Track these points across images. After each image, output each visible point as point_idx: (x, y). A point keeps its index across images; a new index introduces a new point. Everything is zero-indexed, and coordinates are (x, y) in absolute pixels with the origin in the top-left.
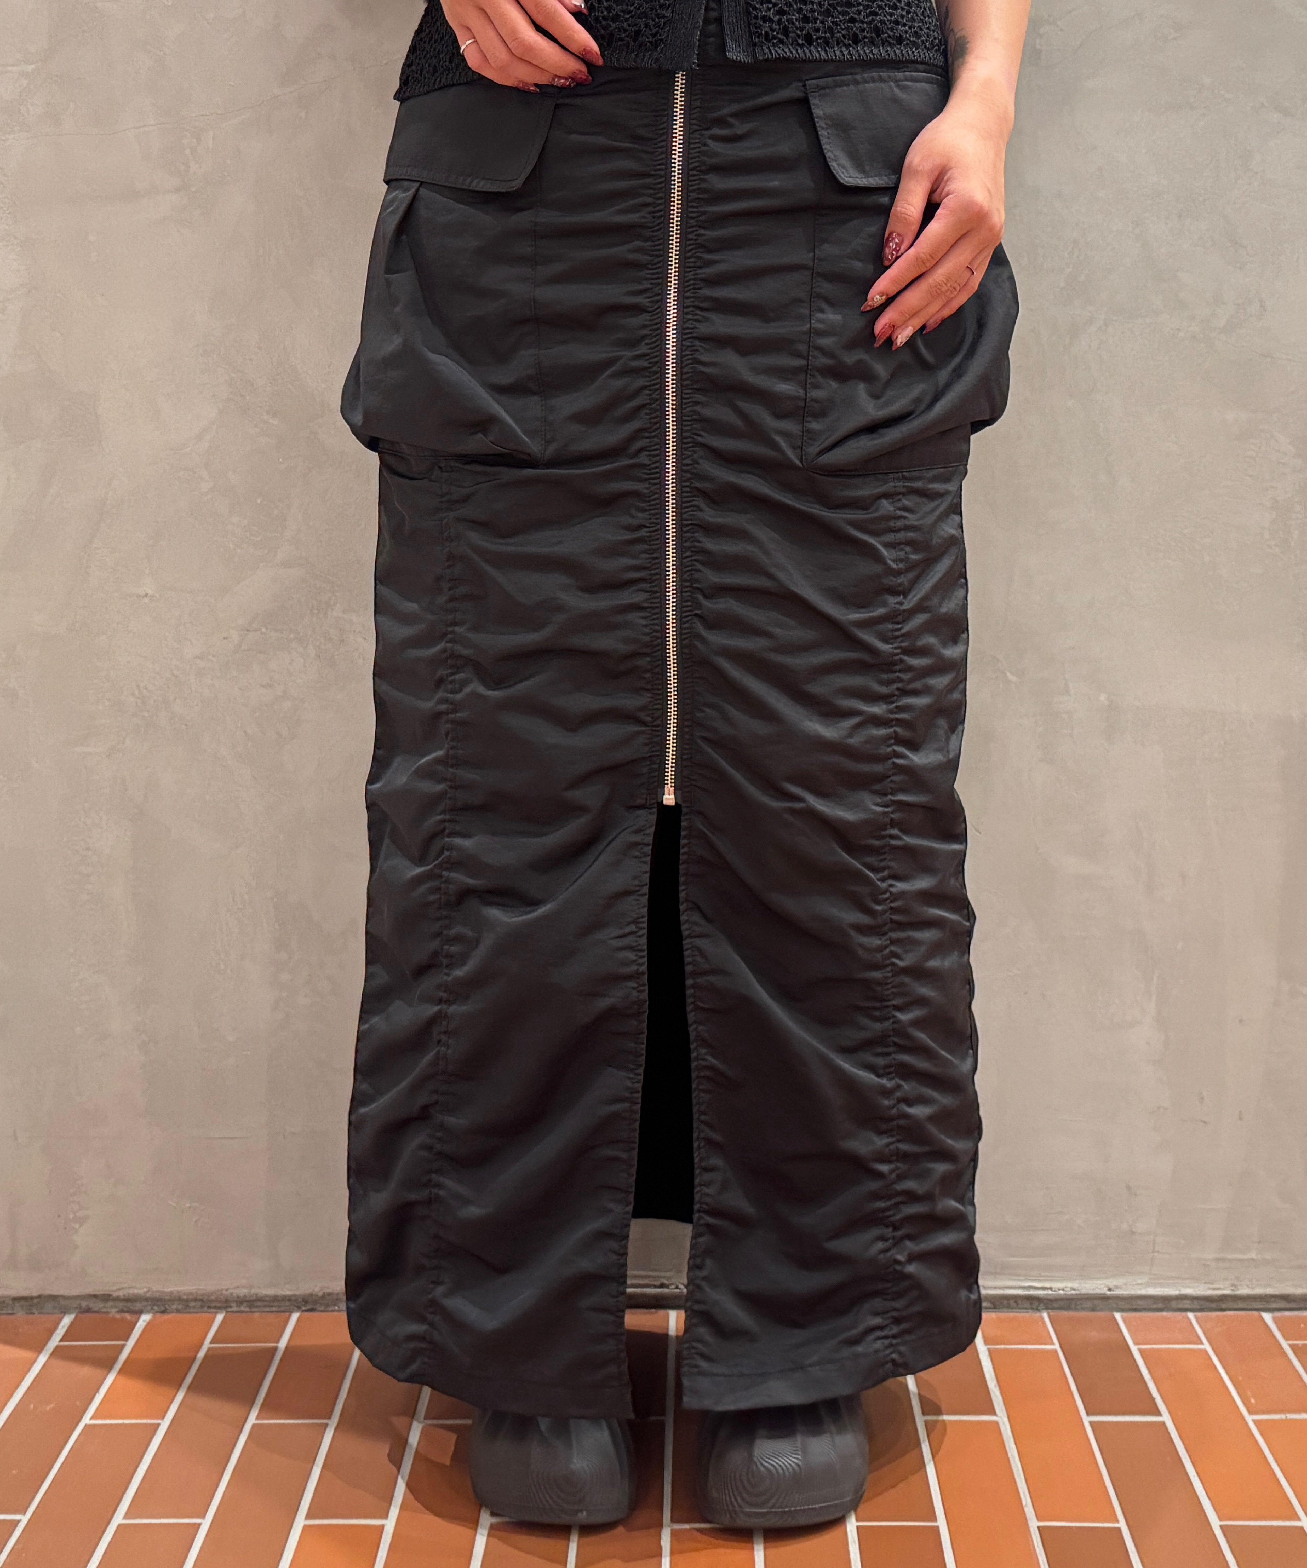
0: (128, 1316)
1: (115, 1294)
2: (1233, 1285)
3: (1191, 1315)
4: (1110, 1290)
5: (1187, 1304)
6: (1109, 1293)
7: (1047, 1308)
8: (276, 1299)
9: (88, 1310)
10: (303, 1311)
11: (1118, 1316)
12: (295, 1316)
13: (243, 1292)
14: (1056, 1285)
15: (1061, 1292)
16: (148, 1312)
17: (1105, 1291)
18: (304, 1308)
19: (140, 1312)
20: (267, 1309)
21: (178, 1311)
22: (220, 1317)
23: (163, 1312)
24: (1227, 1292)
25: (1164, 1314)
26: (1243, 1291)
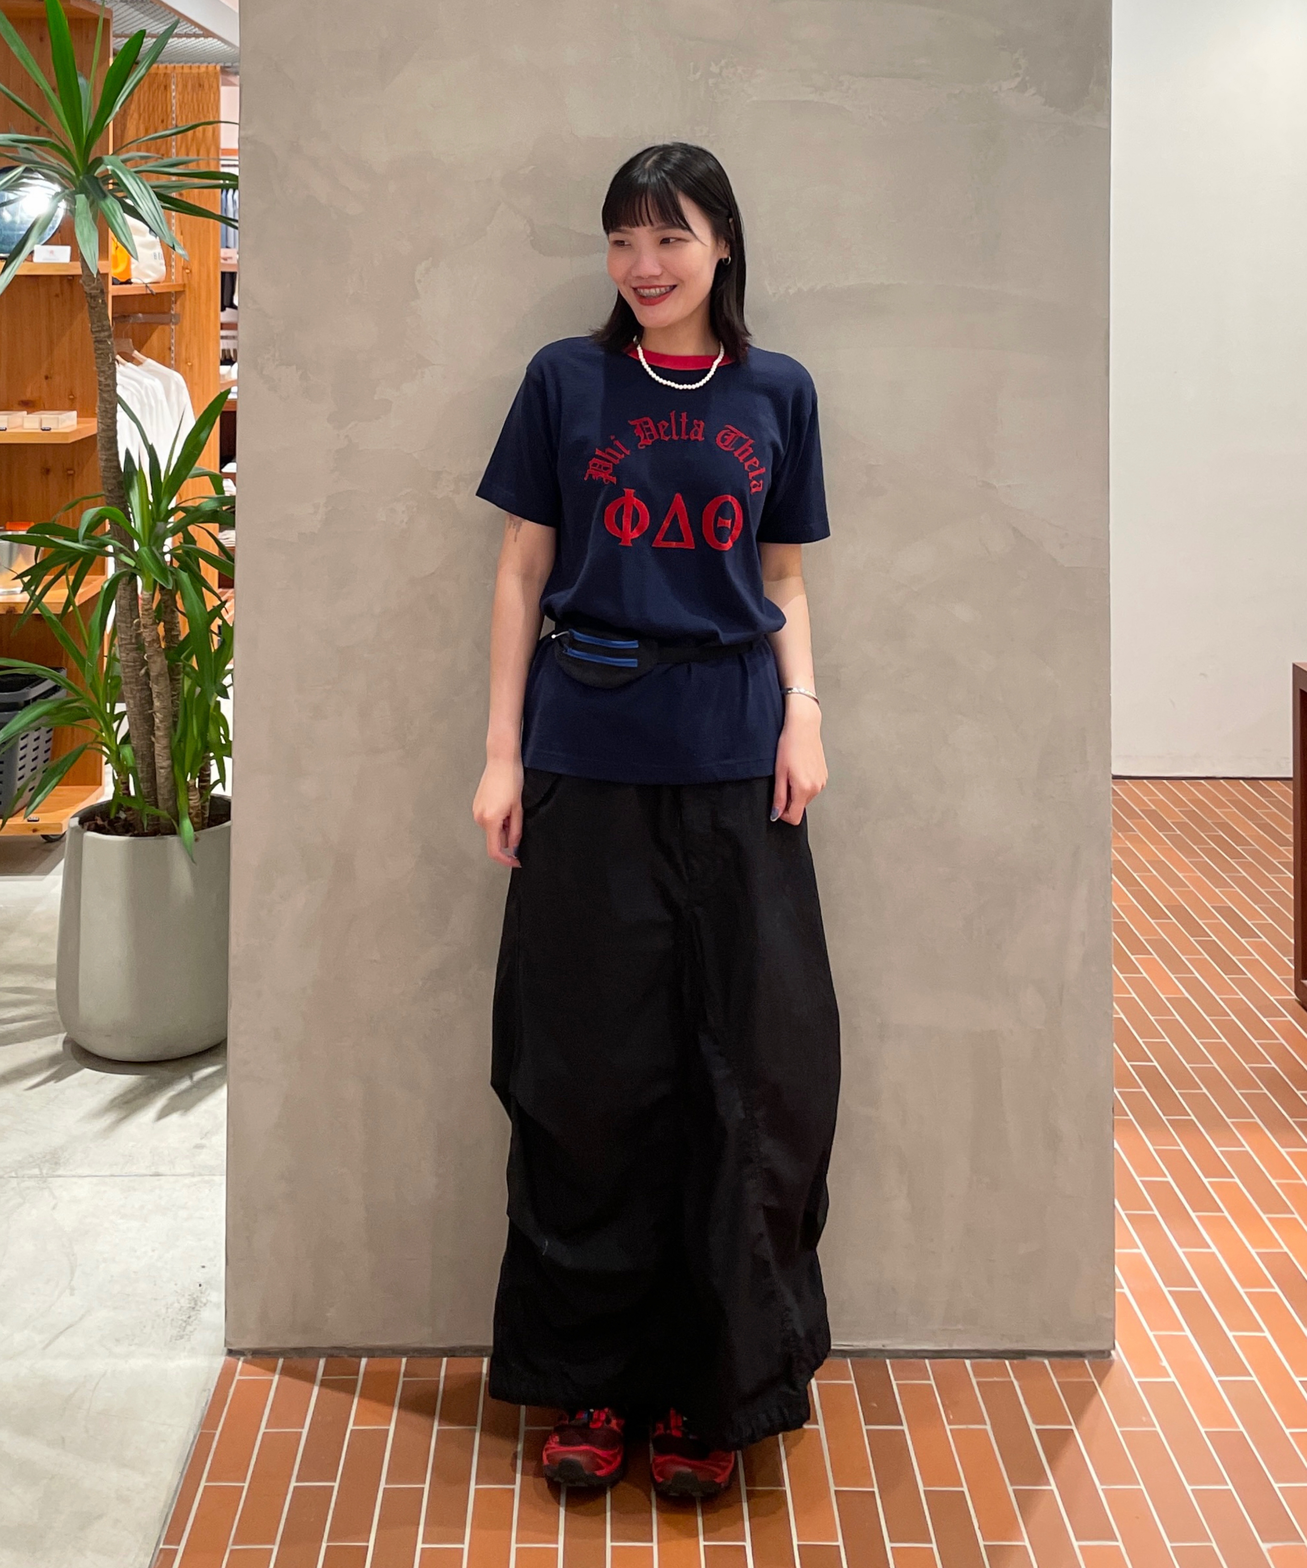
0: (354, 1359)
1: (348, 1347)
2: (950, 1345)
3: (927, 1361)
4: (883, 1346)
5: (925, 1354)
6: (883, 1348)
7: (849, 1357)
8: (434, 1349)
9: (332, 1356)
10: (447, 1356)
11: (888, 1361)
12: (445, 1360)
13: (417, 1345)
14: (855, 1343)
15: (858, 1348)
16: (365, 1357)
17: (880, 1347)
18: (449, 1355)
19: (360, 1357)
20: (429, 1355)
21: (381, 1356)
22: (404, 1360)
23: (373, 1357)
24: (946, 1348)
25: (912, 1360)
26: (955, 1347)
